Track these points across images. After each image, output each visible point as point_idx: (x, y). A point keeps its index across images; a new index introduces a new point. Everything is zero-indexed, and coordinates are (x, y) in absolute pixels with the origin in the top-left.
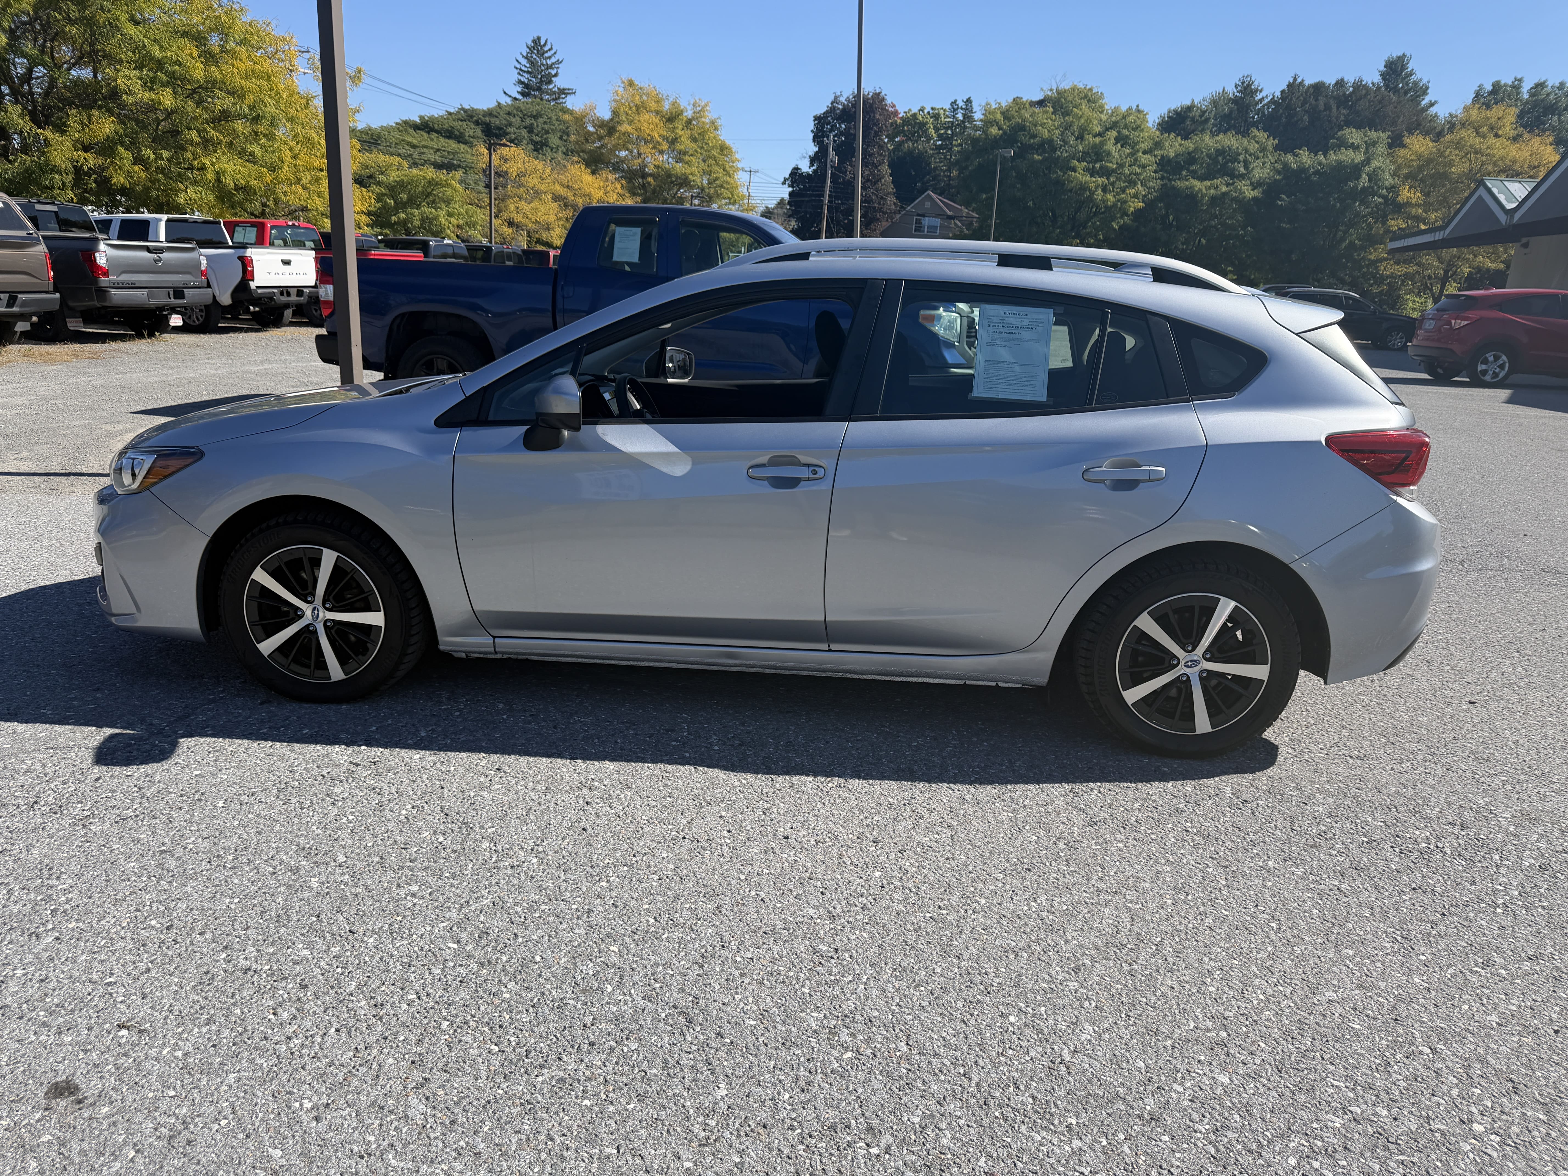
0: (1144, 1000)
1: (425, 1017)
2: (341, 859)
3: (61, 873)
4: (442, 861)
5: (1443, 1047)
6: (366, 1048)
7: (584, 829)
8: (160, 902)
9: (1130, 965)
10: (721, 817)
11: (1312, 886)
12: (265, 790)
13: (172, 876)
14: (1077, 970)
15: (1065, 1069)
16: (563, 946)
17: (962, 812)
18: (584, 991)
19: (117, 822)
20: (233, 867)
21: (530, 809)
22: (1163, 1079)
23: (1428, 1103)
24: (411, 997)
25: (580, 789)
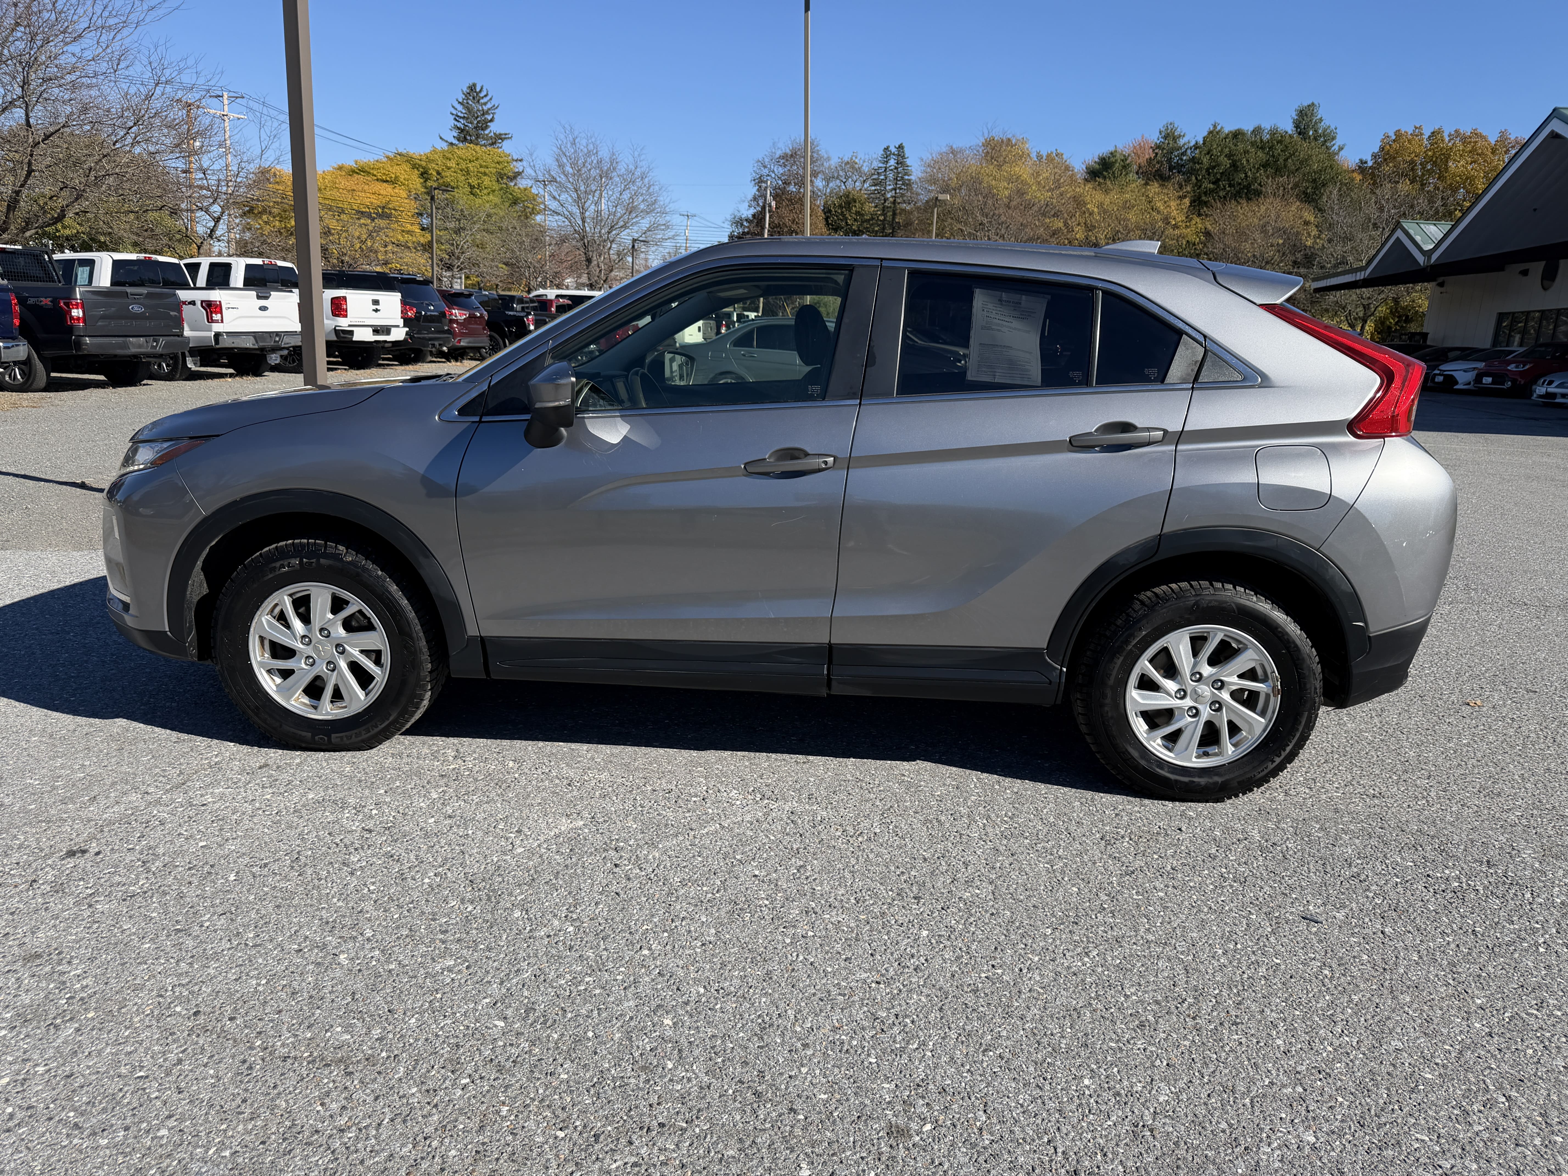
0: (1215, 1056)
1: (482, 1103)
2: (369, 933)
3: (72, 957)
4: (474, 931)
5: (1516, 1094)
6: (425, 1139)
7: (617, 893)
8: (183, 985)
9: (1194, 1018)
10: (755, 876)
11: (1356, 931)
12: (278, 860)
13: (192, 957)
14: (1142, 1025)
15: (1149, 1133)
16: (615, 1021)
17: (998, 865)
18: (644, 1068)
19: (124, 900)
20: (255, 946)
21: (558, 873)
22: (1249, 1140)
23: (1514, 1154)
24: (464, 1081)
25: (605, 850)
